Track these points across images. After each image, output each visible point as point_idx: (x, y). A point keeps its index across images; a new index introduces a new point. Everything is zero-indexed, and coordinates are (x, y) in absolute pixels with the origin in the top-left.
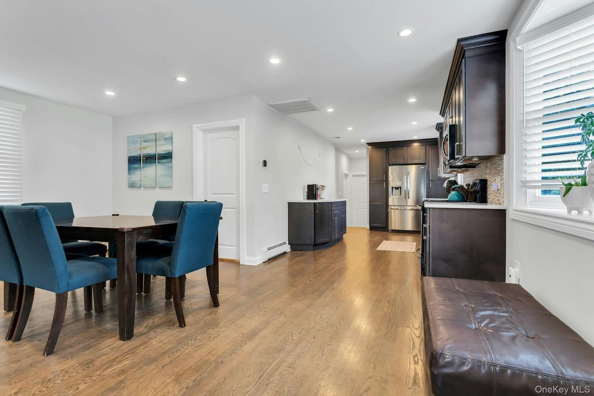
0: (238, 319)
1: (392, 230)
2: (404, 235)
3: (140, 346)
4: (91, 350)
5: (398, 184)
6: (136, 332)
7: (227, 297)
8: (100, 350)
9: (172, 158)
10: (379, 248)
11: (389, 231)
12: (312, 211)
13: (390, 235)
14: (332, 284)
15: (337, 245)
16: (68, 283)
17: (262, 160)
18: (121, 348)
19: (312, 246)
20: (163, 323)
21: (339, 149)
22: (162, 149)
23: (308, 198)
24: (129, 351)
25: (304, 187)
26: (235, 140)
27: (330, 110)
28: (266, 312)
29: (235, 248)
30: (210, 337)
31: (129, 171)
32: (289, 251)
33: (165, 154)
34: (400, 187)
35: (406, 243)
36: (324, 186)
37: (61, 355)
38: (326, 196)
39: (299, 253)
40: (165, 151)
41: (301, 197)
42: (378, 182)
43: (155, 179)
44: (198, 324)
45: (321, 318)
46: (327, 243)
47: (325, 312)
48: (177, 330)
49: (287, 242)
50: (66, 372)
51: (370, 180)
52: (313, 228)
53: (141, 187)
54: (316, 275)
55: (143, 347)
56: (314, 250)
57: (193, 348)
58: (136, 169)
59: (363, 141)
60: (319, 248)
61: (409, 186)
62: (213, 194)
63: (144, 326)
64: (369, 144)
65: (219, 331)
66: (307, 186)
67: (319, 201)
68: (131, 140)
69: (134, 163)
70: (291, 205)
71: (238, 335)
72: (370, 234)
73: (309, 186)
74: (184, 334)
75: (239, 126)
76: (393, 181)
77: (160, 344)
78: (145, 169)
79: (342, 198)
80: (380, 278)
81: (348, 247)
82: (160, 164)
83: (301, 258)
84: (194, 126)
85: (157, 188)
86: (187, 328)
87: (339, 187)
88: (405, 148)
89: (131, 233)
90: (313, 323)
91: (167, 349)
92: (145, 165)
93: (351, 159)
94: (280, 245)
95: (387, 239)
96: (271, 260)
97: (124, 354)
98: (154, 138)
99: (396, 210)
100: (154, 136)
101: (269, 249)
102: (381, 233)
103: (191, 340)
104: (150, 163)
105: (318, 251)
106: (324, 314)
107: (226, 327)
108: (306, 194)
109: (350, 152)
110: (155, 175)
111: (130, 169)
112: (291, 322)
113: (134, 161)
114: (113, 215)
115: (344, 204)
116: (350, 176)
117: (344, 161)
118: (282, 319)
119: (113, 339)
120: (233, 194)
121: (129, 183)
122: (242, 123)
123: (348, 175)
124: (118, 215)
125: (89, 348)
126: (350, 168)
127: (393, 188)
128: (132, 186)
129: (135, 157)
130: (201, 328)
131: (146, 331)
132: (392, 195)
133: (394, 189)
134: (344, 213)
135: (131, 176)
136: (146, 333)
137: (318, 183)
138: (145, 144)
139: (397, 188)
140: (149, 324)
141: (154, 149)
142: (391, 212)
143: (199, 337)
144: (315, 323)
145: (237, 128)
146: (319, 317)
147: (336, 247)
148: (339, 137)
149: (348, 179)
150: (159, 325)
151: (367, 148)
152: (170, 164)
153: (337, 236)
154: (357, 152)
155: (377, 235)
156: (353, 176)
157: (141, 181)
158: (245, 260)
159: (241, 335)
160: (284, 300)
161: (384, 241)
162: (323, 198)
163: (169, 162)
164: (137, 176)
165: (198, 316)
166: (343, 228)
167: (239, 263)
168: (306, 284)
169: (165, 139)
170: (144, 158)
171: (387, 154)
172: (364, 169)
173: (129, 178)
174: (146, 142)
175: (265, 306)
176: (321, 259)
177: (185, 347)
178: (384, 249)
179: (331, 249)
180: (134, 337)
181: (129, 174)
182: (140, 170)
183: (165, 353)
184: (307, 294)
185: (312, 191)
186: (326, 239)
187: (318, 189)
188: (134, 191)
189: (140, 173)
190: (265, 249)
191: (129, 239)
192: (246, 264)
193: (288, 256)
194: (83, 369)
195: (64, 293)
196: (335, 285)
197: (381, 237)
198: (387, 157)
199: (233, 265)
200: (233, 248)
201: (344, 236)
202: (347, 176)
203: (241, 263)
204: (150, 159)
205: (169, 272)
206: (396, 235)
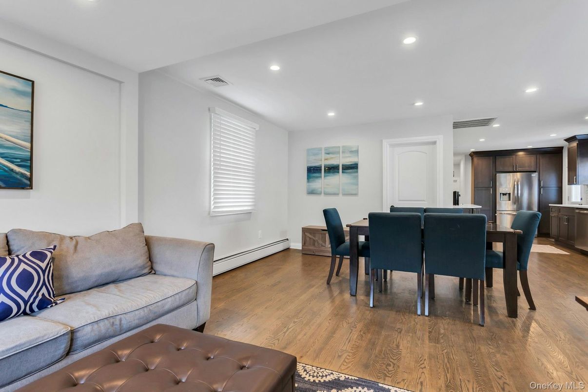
5: (506, 191)
23: (454, 204)
31: (308, 179)
33: (351, 165)
34: (509, 193)
40: (351, 162)
41: (450, 203)
42: (484, 189)
53: (321, 194)
61: (519, 192)
62: (400, 201)
68: (310, 152)
75: (436, 142)
82: (345, 174)
84: (385, 141)
85: (341, 195)
88: (513, 156)
92: (327, 175)
104: (334, 172)
108: (453, 200)
111: (309, 178)
122: (440, 139)
127: (501, 194)
128: (311, 192)
129: (315, 167)
132: (500, 200)
135: (310, 184)
139: (505, 194)
152: (356, 174)
162: (461, 205)
163: (355, 172)
170: (327, 168)
171: (495, 163)
185: (456, 198)
187: (460, 195)
188: (313, 197)
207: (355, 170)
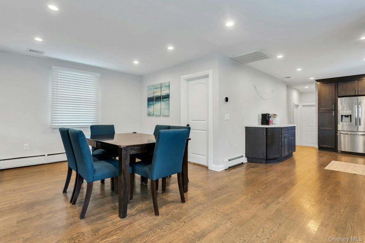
0: (195, 217)
1: (341, 151)
2: (354, 157)
3: (128, 225)
4: (102, 221)
5: (348, 113)
6: (129, 213)
7: (192, 195)
8: (106, 222)
9: (169, 98)
10: (327, 168)
11: (339, 152)
12: (265, 134)
13: (339, 156)
14: (278, 197)
15: (287, 160)
16: (93, 177)
17: (225, 97)
18: (117, 224)
19: (264, 160)
20: (147, 209)
21: (289, 86)
22: (164, 93)
23: (262, 124)
24: (119, 228)
25: (259, 115)
26: (206, 84)
27: (280, 57)
28: (217, 215)
29: (206, 157)
30: (171, 229)
31: (148, 106)
32: (245, 162)
33: (166, 95)
34: (351, 116)
35: (357, 165)
36: (276, 115)
37: (87, 221)
38: (277, 123)
39: (254, 164)
40: (165, 93)
41: (256, 123)
42: (327, 111)
43: (160, 111)
44: (167, 215)
45: (263, 232)
46: (277, 158)
47: (268, 226)
48: (153, 217)
49: (244, 156)
50: (83, 235)
51: (319, 109)
52: (265, 146)
53: (153, 115)
54: (265, 186)
55: (128, 227)
56: (266, 163)
57: (157, 236)
58: (151, 105)
59: (312, 78)
60: (270, 162)
61: (360, 114)
62: (192, 120)
63: (136, 209)
64: (317, 81)
65: (179, 225)
66: (261, 115)
67: (270, 126)
68: (149, 88)
69: (150, 102)
70: (248, 129)
71: (191, 232)
72: (319, 153)
73: (262, 115)
74: (156, 222)
75: (208, 75)
76: (342, 109)
77: (139, 227)
78: (156, 105)
79: (293, 123)
80: (328, 199)
81: (297, 163)
82: (163, 102)
83: (254, 169)
84: (181, 77)
85: (162, 116)
86: (159, 217)
87: (290, 115)
88: (355, 81)
89: (126, 149)
90: (255, 236)
91: (141, 232)
92: (155, 103)
93: (301, 93)
94: (239, 158)
95: (336, 160)
96: (230, 168)
97: (117, 230)
98: (160, 86)
99: (346, 135)
100: (160, 85)
101: (229, 160)
102: (330, 153)
103: (159, 229)
104: (158, 101)
105: (269, 164)
106: (267, 228)
107: (185, 223)
108: (260, 121)
109: (300, 88)
110: (160, 108)
111: (148, 105)
112: (235, 230)
113: (151, 100)
114: (133, 133)
115: (294, 128)
116: (300, 106)
117: (295, 95)
118: (228, 225)
119: (116, 215)
120: (205, 121)
121: (148, 113)
122: (210, 72)
123: (299, 105)
124: (136, 133)
125: (102, 219)
126: (300, 100)
127: (342, 116)
128: (149, 115)
129: (151, 98)
130: (168, 219)
131: (135, 213)
132: (342, 121)
133: (344, 117)
134: (294, 135)
136: (135, 215)
137: (271, 113)
138: (155, 90)
139: (348, 116)
140: (139, 207)
141: (160, 93)
142: (341, 136)
143: (164, 227)
144: (257, 236)
145: (207, 76)
146: (262, 230)
147: (285, 163)
148: (290, 77)
149: (298, 108)
150: (144, 210)
151: (316, 84)
152: (168, 102)
153: (286, 154)
154: (306, 87)
155: (327, 155)
156: (303, 106)
157: (153, 112)
158: (212, 167)
159: (193, 233)
160: (234, 207)
161: (333, 161)
162: (275, 124)
164: (151, 109)
165: (169, 208)
166: (292, 147)
167: (208, 168)
168: (254, 193)
169: (166, 86)
170: (155, 98)
171: (336, 88)
172: (313, 100)
173: (148, 110)
174: (156, 89)
175: (218, 209)
176: (271, 172)
177: (153, 234)
178: (332, 169)
179: (281, 163)
180: (126, 217)
181: (148, 108)
182: (153, 105)
183: (139, 236)
184: (254, 204)
185: (265, 119)
186: (277, 156)
187: (270, 117)
188: (150, 118)
189: (153, 107)
190: (227, 160)
191: (125, 153)
192: (212, 169)
193: (245, 166)
194: (92, 236)
195: (91, 182)
196: (281, 199)
197: (330, 157)
198: (336, 90)
199: (204, 168)
200: (205, 157)
201: (294, 153)
202: (297, 106)
203: (209, 168)
204: (158, 99)
205: (150, 176)
206: (345, 156)
207: (168, 99)
